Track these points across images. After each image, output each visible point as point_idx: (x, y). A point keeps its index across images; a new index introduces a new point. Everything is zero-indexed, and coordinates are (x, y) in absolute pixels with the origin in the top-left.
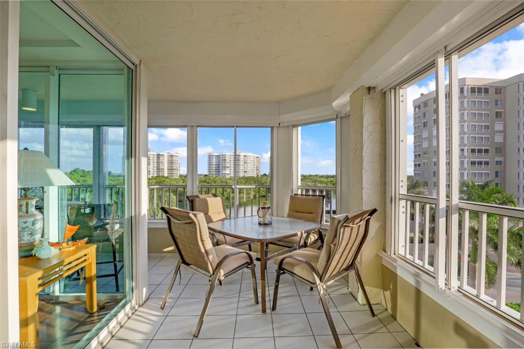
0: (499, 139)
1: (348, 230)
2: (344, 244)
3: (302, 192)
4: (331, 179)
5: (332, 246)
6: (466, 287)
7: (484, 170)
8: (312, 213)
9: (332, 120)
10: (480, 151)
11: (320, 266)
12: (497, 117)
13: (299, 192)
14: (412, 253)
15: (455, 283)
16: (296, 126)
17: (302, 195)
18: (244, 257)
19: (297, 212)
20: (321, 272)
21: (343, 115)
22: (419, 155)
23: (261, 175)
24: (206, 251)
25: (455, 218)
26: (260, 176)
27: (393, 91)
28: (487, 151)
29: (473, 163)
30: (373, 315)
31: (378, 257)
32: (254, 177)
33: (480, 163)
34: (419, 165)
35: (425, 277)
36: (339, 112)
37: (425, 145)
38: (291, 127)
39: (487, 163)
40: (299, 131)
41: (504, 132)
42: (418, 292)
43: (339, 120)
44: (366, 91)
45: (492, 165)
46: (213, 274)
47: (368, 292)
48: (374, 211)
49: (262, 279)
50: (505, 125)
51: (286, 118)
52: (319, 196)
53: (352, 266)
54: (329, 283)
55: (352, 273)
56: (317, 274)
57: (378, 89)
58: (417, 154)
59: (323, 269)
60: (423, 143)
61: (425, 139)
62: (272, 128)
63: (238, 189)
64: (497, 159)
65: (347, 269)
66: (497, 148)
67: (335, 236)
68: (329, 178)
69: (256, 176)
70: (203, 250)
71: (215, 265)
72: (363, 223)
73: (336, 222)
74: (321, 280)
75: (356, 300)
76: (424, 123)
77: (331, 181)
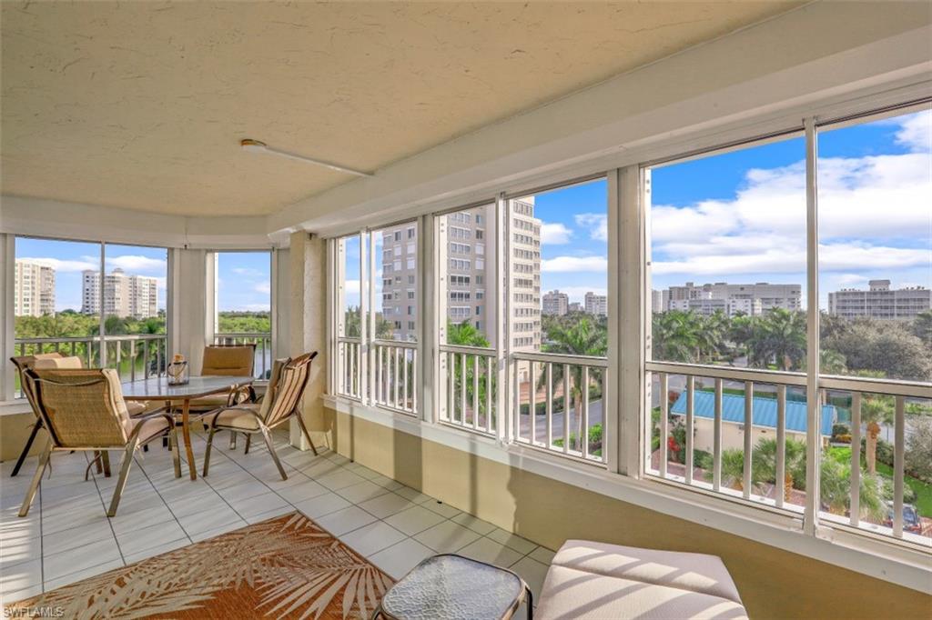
0: (479, 265)
1: (290, 372)
2: (286, 386)
3: (220, 341)
4: (243, 320)
5: (276, 388)
6: (381, 402)
7: (465, 304)
8: (239, 368)
9: (266, 250)
10: (461, 279)
11: (263, 411)
12: (477, 237)
13: (217, 342)
14: (349, 391)
15: (374, 401)
16: (212, 251)
17: (220, 346)
18: (163, 422)
19: (218, 368)
20: (264, 416)
21: (281, 247)
22: (390, 281)
23: (57, 314)
24: (120, 416)
25: (373, 352)
26: (53, 315)
27: (333, 241)
28: (467, 280)
29: (453, 295)
30: (316, 454)
31: (320, 400)
32: (33, 317)
33: (461, 295)
34: (390, 297)
35: (355, 403)
36: (276, 244)
37: (398, 266)
38: (204, 253)
39: (468, 296)
40: (216, 258)
41: (484, 257)
42: (352, 417)
43: (275, 252)
44: (307, 236)
45: (473, 297)
46: (128, 442)
47: (311, 436)
48: (315, 354)
49: (186, 446)
50: (485, 248)
51: (195, 240)
52: (247, 345)
53: (294, 411)
54: (272, 427)
55: (294, 420)
56: (261, 418)
57: (320, 237)
58: (387, 279)
59: (266, 412)
60: (396, 264)
61: (398, 257)
62: (171, 250)
63: (105, 343)
64: (479, 291)
65: (289, 414)
66: (477, 277)
67: (279, 378)
68: (236, 319)
69: (38, 315)
70: (117, 414)
71: (130, 432)
72: (304, 367)
73: (280, 365)
74: (264, 423)
75: (299, 449)
76: (396, 234)
77: (242, 324)
